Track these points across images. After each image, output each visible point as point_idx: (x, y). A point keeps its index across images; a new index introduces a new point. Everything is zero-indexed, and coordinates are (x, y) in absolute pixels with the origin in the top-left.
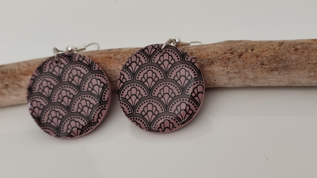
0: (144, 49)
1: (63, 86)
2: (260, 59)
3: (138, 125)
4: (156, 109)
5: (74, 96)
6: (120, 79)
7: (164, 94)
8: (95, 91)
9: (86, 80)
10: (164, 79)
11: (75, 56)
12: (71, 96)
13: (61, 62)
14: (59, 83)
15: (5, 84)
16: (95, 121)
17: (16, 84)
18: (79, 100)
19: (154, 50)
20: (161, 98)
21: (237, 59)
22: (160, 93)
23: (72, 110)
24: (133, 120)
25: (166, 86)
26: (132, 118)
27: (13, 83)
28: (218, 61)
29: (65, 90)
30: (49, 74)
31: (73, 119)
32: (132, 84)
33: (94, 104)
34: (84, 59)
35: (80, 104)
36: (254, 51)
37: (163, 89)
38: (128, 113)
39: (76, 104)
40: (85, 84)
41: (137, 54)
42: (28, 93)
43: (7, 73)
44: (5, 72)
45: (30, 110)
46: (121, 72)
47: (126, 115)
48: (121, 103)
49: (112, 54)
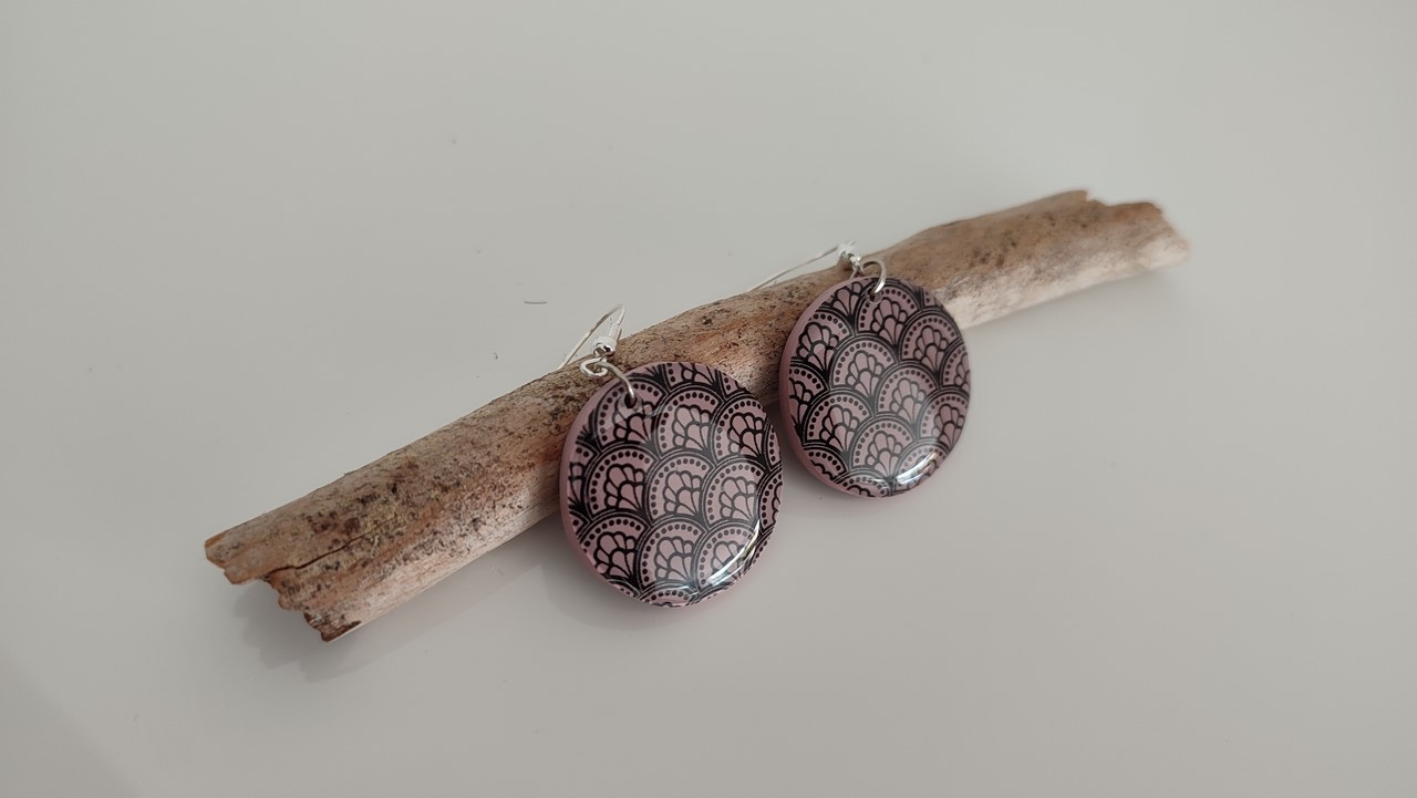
0: (833, 302)
1: (668, 464)
3: (863, 492)
4: (895, 440)
5: (702, 481)
6: (795, 396)
7: (903, 400)
8: (749, 447)
9: (719, 426)
10: (895, 363)
11: (671, 372)
12: (696, 483)
13: (641, 400)
14: (655, 461)
15: (468, 521)
16: (770, 522)
17: (504, 506)
18: (718, 487)
19: (855, 299)
20: (899, 410)
21: (997, 272)
22: (894, 401)
23: (708, 518)
24: (850, 485)
25: (902, 379)
26: (848, 480)
27: (494, 507)
28: (965, 286)
29: (677, 473)
30: (621, 444)
31: (718, 540)
32: (829, 400)
34: (695, 372)
35: (723, 496)
36: (1019, 248)
37: (898, 388)
39: (715, 499)
40: (718, 438)
41: (819, 320)
42: (576, 523)
43: (458, 484)
44: (451, 483)
45: (596, 566)
46: (791, 379)
47: (832, 478)
48: (811, 454)
49: (731, 332)
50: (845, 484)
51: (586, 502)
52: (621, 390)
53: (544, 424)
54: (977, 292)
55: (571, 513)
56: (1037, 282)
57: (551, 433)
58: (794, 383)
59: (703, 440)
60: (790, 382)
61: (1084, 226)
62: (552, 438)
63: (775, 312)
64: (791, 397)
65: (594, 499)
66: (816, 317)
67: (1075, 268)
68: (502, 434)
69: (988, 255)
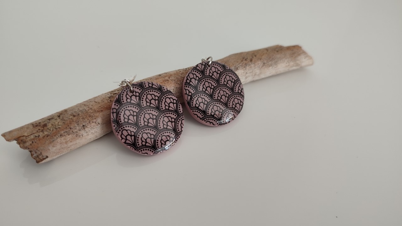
0: (196, 67)
1: (145, 111)
2: (262, 60)
3: (211, 123)
4: (220, 108)
5: (156, 117)
7: (221, 96)
8: (172, 108)
9: (161, 101)
10: (218, 85)
11: (145, 84)
12: (154, 117)
13: (135, 91)
14: (140, 109)
15: (82, 125)
16: (180, 130)
17: (93, 122)
18: (162, 119)
19: (203, 66)
20: (220, 99)
21: (250, 63)
22: (219, 96)
23: (159, 128)
24: (206, 121)
25: (220, 90)
26: (206, 119)
27: (90, 122)
28: (240, 67)
29: (148, 113)
30: (129, 103)
31: (163, 135)
32: (197, 95)
33: (175, 118)
34: (153, 84)
35: (164, 121)
36: (257, 57)
37: (219, 93)
38: (201, 117)
39: (161, 122)
40: (161, 104)
41: (193, 72)
42: (114, 126)
43: (78, 115)
44: (76, 115)
45: (122, 140)
46: (185, 89)
47: (200, 119)
48: (193, 111)
49: (167, 77)
50: (205, 121)
51: (117, 120)
52: (129, 88)
53: (107, 100)
54: (245, 69)
55: (113, 123)
56: (264, 67)
57: (108, 102)
58: (186, 90)
59: (156, 105)
60: (185, 90)
61: (277, 51)
62: (108, 103)
63: (181, 73)
64: (185, 94)
65: (120, 119)
66: (191, 71)
67: (276, 63)
68: (93, 102)
69: (247, 58)
